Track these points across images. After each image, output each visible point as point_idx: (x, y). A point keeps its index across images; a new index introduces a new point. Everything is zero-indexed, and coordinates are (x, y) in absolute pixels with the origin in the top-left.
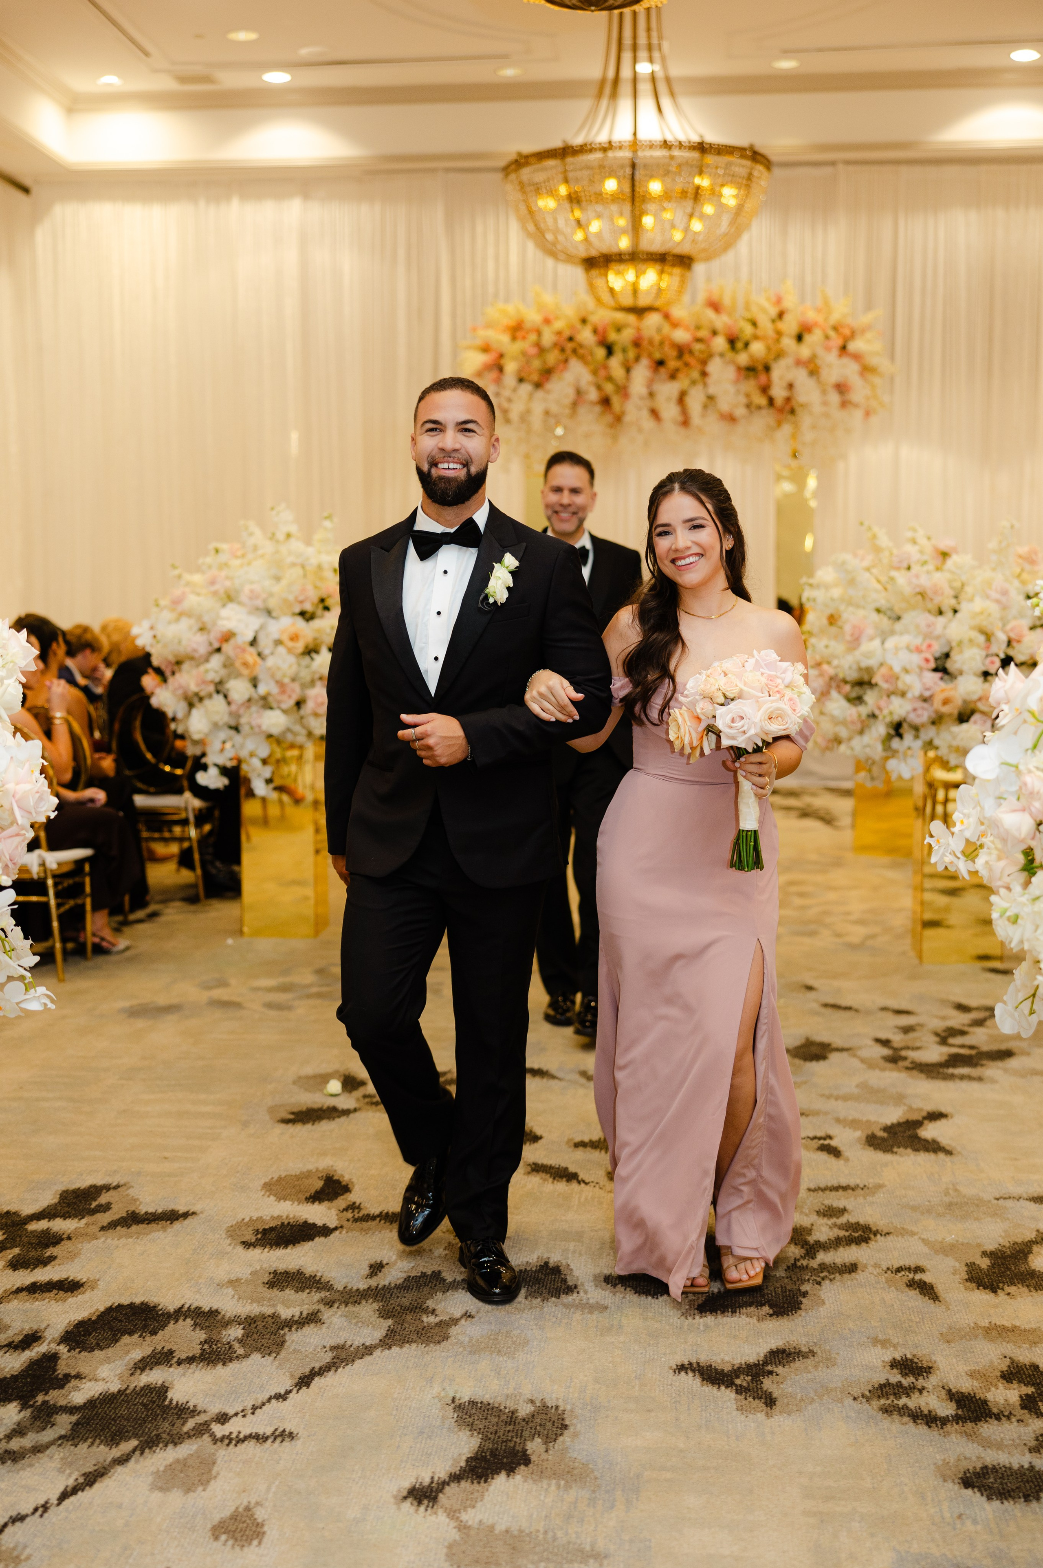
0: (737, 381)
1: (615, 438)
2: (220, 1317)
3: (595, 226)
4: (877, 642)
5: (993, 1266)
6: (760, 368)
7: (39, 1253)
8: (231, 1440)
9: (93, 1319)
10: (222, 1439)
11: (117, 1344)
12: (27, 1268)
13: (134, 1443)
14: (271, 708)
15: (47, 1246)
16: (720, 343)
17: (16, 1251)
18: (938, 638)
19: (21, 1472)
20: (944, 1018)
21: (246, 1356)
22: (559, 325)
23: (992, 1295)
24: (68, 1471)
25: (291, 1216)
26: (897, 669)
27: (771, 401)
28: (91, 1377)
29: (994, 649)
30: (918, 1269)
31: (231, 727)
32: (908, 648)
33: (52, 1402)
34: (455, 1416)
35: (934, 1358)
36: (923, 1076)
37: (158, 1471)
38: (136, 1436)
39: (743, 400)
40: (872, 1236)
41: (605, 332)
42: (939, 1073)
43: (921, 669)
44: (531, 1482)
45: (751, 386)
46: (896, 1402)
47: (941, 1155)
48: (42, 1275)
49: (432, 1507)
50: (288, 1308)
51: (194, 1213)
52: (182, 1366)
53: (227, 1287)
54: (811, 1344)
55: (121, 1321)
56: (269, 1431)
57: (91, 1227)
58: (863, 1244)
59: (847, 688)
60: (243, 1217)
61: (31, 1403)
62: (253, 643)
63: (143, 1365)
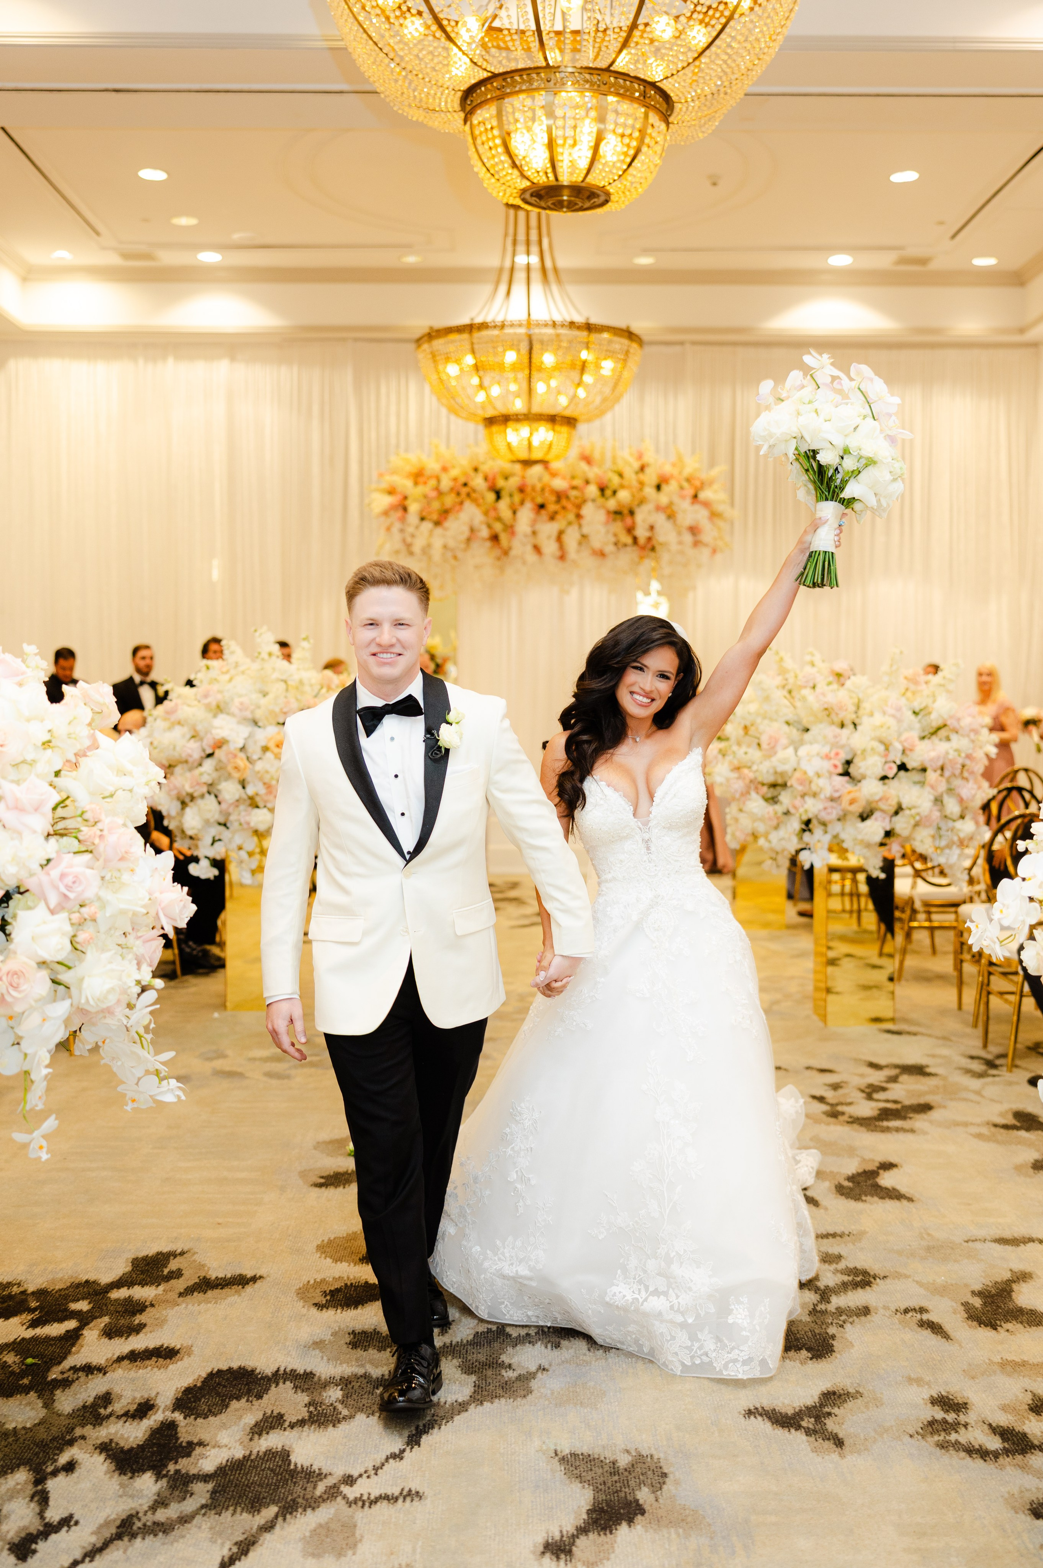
0: (607, 523)
1: (502, 569)
2: (316, 1379)
3: (496, 391)
4: (790, 750)
5: (985, 1303)
6: (626, 511)
7: (128, 1321)
8: (364, 1502)
9: (199, 1384)
10: (355, 1501)
11: (228, 1410)
12: (122, 1336)
13: (273, 1510)
14: (257, 807)
15: (134, 1314)
16: (592, 490)
17: (106, 1319)
18: (843, 747)
19: (175, 1544)
20: (862, 1076)
21: (352, 1417)
22: (454, 473)
23: (994, 1332)
24: (219, 1541)
25: (352, 1277)
26: (811, 773)
27: (635, 540)
28: (213, 1443)
29: (891, 757)
30: (922, 1310)
31: (220, 824)
32: (818, 754)
33: (184, 1471)
34: (563, 1468)
35: (966, 1395)
36: (863, 1129)
37: (305, 1537)
38: (274, 1502)
39: (613, 539)
40: (872, 1280)
41: (494, 479)
42: (876, 1126)
43: (830, 774)
44: (651, 1531)
45: (618, 527)
46: (947, 1438)
47: (904, 1202)
48: (138, 1342)
49: (571, 1561)
50: (377, 1367)
51: (261, 1277)
52: (295, 1429)
53: (314, 1349)
54: (855, 1385)
55: (225, 1386)
56: (396, 1492)
57: (170, 1294)
58: (867, 1287)
59: (765, 789)
60: (307, 1279)
61: (164, 1472)
62: (243, 749)
63: (260, 1429)
